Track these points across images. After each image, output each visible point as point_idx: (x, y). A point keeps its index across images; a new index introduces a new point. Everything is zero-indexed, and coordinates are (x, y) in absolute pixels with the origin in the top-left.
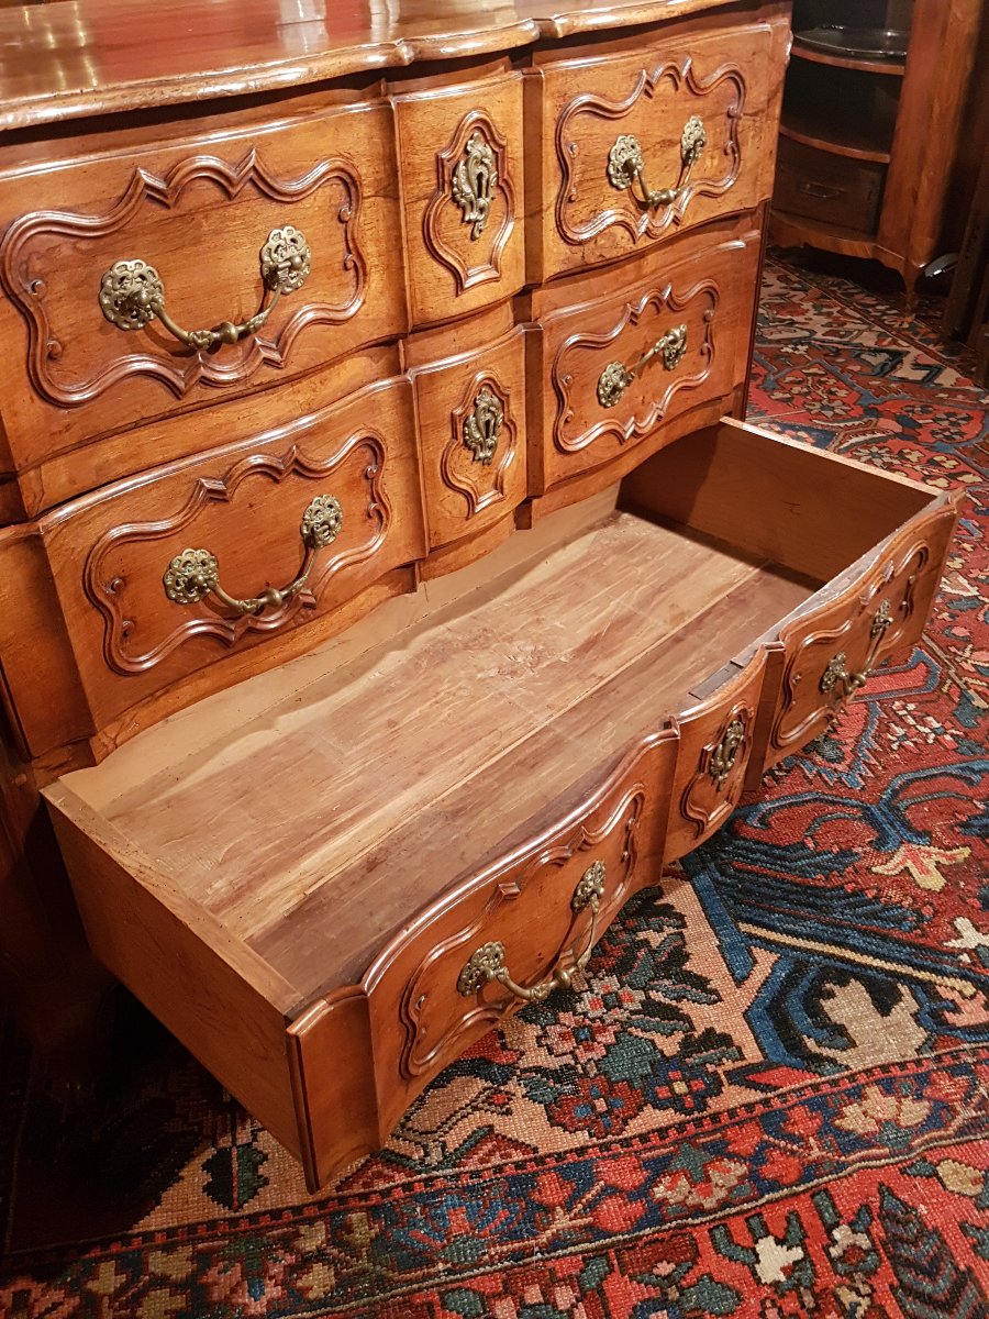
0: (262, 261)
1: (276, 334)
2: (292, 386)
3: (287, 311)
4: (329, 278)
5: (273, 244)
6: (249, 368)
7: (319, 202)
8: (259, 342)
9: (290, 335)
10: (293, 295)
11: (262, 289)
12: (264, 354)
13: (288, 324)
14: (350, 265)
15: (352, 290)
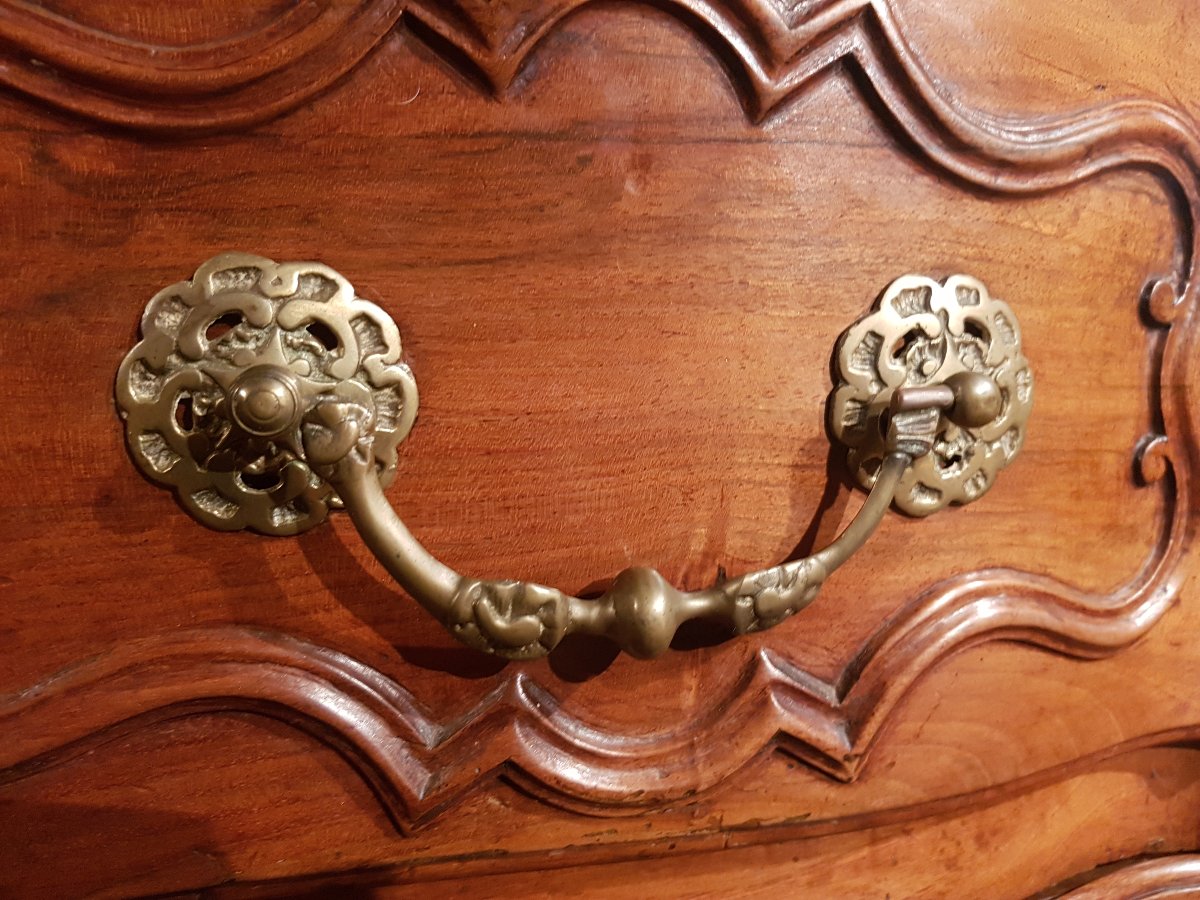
0: (837, 376)
1: (845, 654)
2: (874, 841)
3: (904, 577)
4: (1077, 495)
5: (892, 322)
6: (711, 760)
7: (1089, 229)
8: (772, 671)
9: (901, 668)
10: (936, 524)
11: (820, 477)
12: (786, 716)
13: (899, 622)
14: (1154, 469)
15: (1144, 553)
